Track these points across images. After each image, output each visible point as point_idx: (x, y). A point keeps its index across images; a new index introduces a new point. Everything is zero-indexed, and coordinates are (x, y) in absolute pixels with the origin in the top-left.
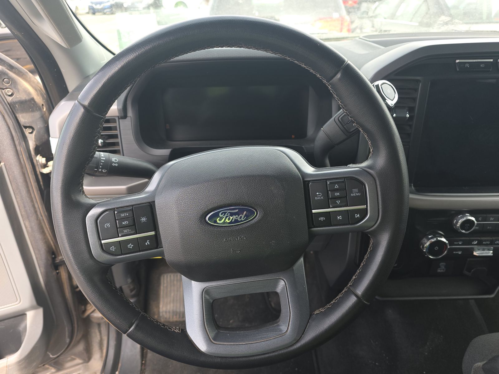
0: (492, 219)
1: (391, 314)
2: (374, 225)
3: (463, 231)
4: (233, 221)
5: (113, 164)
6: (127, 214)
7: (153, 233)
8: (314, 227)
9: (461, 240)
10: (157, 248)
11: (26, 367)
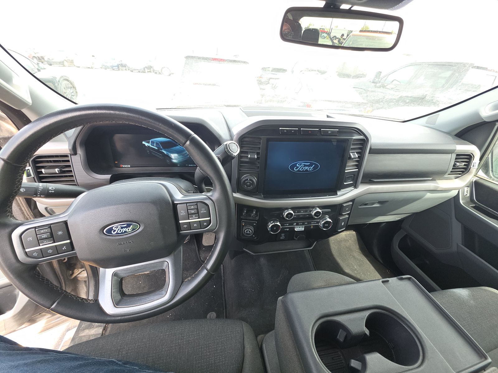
0: (302, 212)
1: (263, 261)
2: (215, 228)
3: (287, 219)
4: (123, 232)
5: (50, 191)
6: (46, 230)
7: (69, 241)
8: (182, 231)
9: (288, 223)
10: (73, 251)
11: (19, 319)
